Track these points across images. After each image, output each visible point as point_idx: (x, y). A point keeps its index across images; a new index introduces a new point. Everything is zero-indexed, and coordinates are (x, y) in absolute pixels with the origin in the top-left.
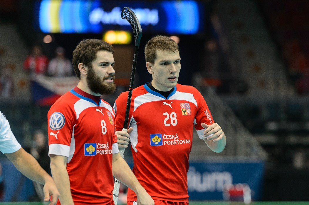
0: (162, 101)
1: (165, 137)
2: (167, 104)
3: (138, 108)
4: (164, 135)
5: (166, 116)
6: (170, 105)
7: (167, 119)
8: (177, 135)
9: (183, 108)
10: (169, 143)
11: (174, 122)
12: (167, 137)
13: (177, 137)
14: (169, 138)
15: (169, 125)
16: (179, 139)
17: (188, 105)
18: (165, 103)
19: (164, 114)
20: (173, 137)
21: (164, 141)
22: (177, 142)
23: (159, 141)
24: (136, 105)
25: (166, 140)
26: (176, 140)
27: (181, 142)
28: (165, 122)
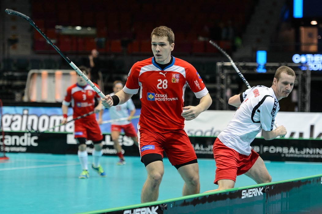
0: (159, 72)
1: (157, 96)
2: (162, 74)
3: (143, 74)
4: (157, 94)
5: (160, 82)
6: (164, 75)
7: (160, 84)
8: (166, 95)
9: (174, 78)
10: (159, 99)
11: (165, 86)
12: (158, 96)
13: (166, 96)
14: (160, 96)
15: (161, 88)
16: (168, 98)
17: (178, 76)
18: (161, 73)
19: (159, 80)
20: (163, 96)
21: (156, 98)
22: (165, 99)
23: (153, 98)
24: (142, 72)
25: (158, 98)
26: (165, 98)
27: (169, 99)
28: (158, 86)
